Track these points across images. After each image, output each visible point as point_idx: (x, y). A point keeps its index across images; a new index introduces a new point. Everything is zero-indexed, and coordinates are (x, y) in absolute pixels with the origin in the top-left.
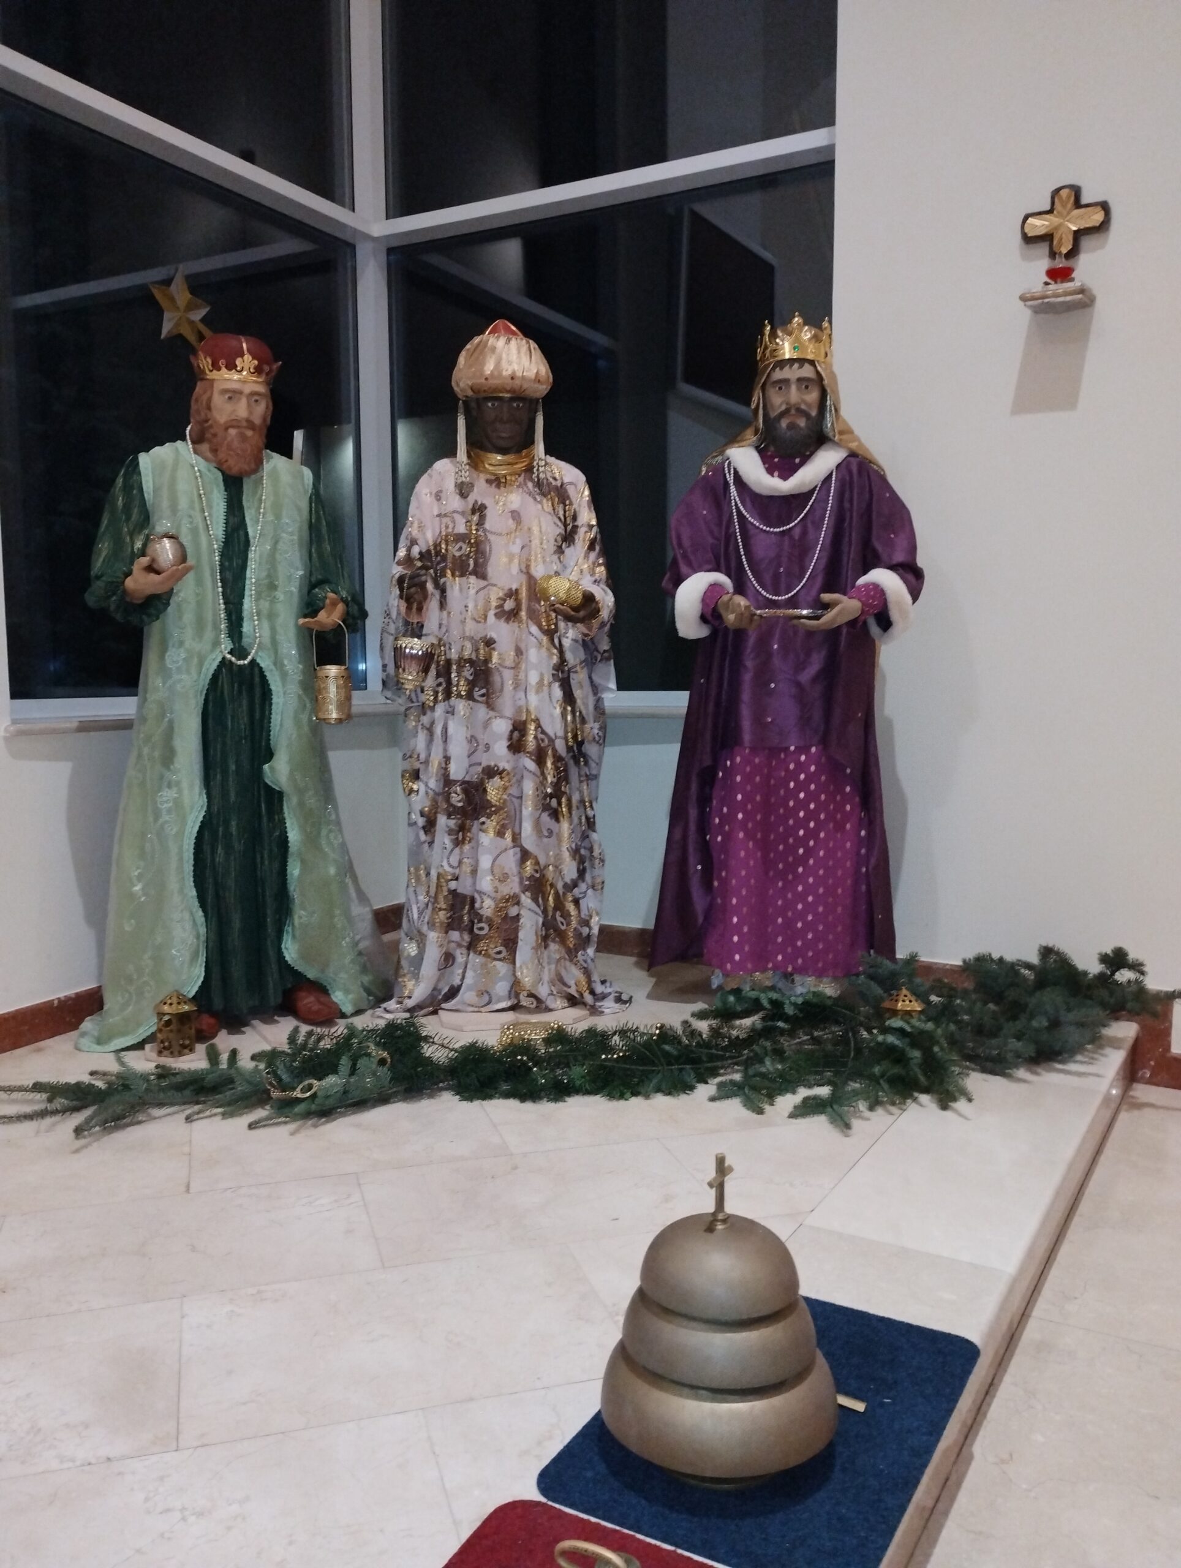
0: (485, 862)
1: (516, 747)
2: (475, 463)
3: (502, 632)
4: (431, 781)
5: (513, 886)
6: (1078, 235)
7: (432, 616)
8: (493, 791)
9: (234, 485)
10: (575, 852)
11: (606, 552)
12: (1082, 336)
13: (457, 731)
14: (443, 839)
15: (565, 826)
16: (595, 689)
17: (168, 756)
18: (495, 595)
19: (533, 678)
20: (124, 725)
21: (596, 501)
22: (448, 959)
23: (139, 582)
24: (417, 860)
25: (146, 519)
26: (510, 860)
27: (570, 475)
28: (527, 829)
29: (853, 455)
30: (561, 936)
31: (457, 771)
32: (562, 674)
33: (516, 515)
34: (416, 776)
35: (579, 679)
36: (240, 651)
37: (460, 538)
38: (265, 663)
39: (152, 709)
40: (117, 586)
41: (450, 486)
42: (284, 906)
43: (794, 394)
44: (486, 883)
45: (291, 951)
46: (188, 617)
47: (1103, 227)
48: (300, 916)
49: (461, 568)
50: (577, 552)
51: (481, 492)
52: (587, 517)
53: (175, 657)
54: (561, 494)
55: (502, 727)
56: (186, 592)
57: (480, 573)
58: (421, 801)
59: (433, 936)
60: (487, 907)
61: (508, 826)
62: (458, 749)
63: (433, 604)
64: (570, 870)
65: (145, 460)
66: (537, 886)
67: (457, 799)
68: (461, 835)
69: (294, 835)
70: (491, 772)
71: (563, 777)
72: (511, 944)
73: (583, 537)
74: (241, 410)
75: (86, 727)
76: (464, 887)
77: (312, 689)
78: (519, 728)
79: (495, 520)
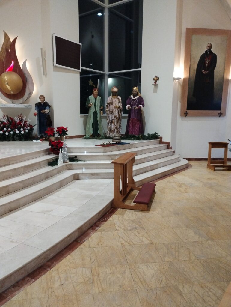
0: (112, 126)
1: (115, 118)
2: (112, 97)
3: (114, 109)
4: (109, 120)
5: (114, 128)
6: (157, 80)
7: (109, 108)
8: (113, 121)
9: (95, 99)
10: (119, 126)
11: (122, 103)
12: (157, 87)
13: (111, 116)
14: (109, 124)
15: (118, 124)
16: (121, 113)
17: (91, 117)
18: (114, 106)
19: (116, 112)
20: (87, 116)
21: (122, 99)
22: (110, 134)
23: (89, 106)
24: (108, 126)
25: (89, 101)
26: (114, 126)
27: (119, 97)
28: (115, 124)
29: (140, 96)
30: (118, 132)
31: (110, 119)
32: (118, 112)
33: (115, 100)
34: (108, 120)
35: (120, 112)
36: (96, 110)
37: (111, 102)
38: (97, 111)
39: (90, 114)
40: (88, 106)
41: (111, 98)
42: (98, 129)
43: (135, 92)
44: (112, 128)
45: (98, 132)
46: (92, 108)
47: (159, 79)
48: (99, 129)
49: (111, 104)
50: (120, 103)
51: (113, 99)
52: (121, 100)
53: (91, 111)
54: (119, 99)
55: (114, 116)
56: (92, 106)
57: (113, 105)
58: (108, 122)
59: (109, 132)
60: (112, 129)
61: (114, 124)
62: (111, 118)
63: (109, 107)
64: (119, 127)
65: (89, 97)
66: (116, 128)
67: (110, 121)
68: (111, 124)
69: (99, 124)
70: (113, 119)
71: (118, 120)
72: (114, 132)
73: (120, 102)
74: (96, 93)
75: (85, 116)
76: (111, 128)
77: (100, 113)
78: (115, 116)
79: (114, 101)
